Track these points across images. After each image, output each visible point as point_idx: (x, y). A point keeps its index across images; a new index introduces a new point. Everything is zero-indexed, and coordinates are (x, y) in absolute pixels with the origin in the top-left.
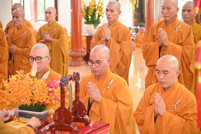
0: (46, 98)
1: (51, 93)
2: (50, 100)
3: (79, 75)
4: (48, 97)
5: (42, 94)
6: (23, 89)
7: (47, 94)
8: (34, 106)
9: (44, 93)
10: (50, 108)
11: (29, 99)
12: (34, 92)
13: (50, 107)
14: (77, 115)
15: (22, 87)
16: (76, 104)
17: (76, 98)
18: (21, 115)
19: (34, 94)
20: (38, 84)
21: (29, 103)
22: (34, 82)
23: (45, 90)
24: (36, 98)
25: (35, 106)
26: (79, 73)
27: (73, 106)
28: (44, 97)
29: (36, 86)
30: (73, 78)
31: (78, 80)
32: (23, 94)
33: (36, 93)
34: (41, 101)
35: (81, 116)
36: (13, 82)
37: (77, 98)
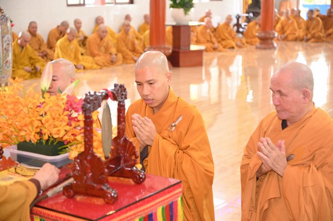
0: (66, 131)
1: (75, 121)
2: (73, 135)
3: (125, 89)
4: (68, 128)
5: (57, 123)
6: (22, 112)
7: (66, 123)
8: (44, 144)
9: (61, 121)
10: (73, 150)
11: (35, 131)
12: (44, 120)
13: (73, 147)
14: (120, 164)
15: (21, 109)
16: (118, 144)
17: (119, 133)
18: (21, 159)
19: (43, 122)
20: (51, 104)
21: (34, 139)
22: (43, 100)
23: (62, 117)
24: (46, 131)
25: (46, 143)
26: (125, 87)
27: (112, 147)
28: (61, 128)
29: (47, 108)
30: (112, 94)
31: (122, 98)
32: (23, 122)
33: (47, 121)
34: (56, 136)
35: (127, 167)
36: (6, 100)
37: (121, 131)
